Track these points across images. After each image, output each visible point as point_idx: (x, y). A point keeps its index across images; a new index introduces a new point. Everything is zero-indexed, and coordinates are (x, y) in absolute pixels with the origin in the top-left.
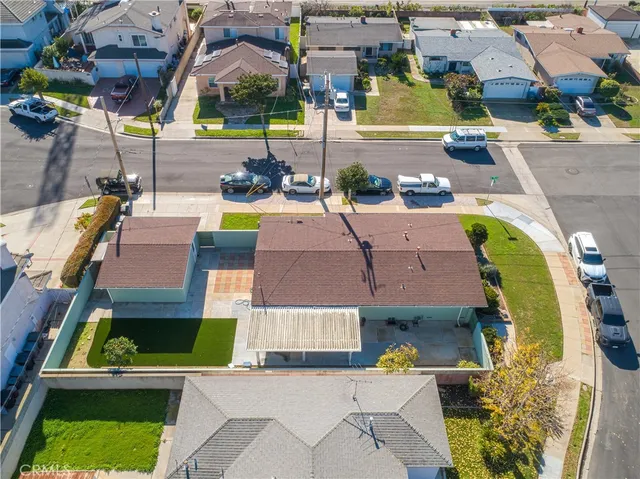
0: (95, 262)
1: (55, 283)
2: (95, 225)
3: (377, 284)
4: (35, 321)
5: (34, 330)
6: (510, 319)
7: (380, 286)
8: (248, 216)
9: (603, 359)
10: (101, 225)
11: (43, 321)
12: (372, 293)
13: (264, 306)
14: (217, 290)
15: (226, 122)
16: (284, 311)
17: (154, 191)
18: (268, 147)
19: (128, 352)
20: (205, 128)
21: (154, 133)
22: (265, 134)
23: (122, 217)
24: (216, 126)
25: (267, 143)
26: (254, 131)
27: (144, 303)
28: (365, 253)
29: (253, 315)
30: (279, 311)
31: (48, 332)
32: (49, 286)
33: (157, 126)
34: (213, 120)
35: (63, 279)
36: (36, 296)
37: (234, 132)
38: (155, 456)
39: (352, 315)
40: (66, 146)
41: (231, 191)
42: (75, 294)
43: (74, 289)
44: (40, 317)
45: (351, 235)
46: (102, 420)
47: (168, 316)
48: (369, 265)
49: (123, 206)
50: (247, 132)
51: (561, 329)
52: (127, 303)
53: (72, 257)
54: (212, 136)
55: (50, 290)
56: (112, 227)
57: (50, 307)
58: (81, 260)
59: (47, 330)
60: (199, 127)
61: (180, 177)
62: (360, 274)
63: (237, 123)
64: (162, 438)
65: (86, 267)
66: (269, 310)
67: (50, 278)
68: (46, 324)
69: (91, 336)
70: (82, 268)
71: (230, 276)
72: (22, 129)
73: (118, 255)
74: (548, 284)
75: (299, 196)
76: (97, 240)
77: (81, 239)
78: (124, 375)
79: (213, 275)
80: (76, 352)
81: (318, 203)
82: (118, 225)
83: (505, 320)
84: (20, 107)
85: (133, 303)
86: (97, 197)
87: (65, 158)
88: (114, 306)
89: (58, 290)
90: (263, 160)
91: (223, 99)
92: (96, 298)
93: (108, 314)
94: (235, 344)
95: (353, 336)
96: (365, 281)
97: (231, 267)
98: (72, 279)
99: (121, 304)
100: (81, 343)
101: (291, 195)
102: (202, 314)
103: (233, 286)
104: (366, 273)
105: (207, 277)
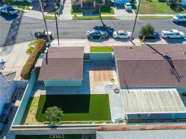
0: (36, 67)
1: (18, 78)
2: (36, 51)
4: (8, 97)
5: (8, 103)
7: (181, 77)
8: (102, 48)
10: (39, 50)
11: (13, 97)
12: (179, 80)
13: (127, 88)
14: (95, 80)
15: (84, 14)
16: (138, 90)
17: (58, 39)
18: (103, 22)
19: (59, 115)
20: (76, 16)
21: (56, 18)
22: (100, 17)
23: (47, 48)
24: (80, 15)
25: (102, 21)
26: (96, 17)
27: (61, 87)
28: (168, 61)
30: (136, 91)
31: (15, 103)
32: (15, 79)
33: (57, 16)
34: (79, 13)
35: (21, 76)
36: (8, 85)
37: (88, 17)
39: (175, 93)
40: (18, 22)
41: (92, 38)
42: (28, 83)
43: (27, 81)
44: (11, 95)
45: (158, 53)
47: (74, 93)
48: (172, 66)
49: (47, 44)
50: (93, 17)
52: (53, 87)
53: (25, 65)
54: (80, 19)
55: (15, 81)
56: (43, 52)
57: (16, 90)
58: (30, 66)
59: (14, 102)
60: (73, 16)
61: (69, 33)
63: (88, 14)
65: (32, 70)
66: (130, 90)
67: (15, 75)
68: (14, 99)
69: (37, 104)
70: (31, 71)
71: (99, 73)
72: (4, 17)
73: (47, 63)
75: (121, 40)
76: (37, 57)
77: (29, 57)
78: (57, 128)
79: (91, 73)
81: (130, 42)
82: (46, 51)
84: (3, 9)
85: (56, 87)
86: (35, 41)
87: (17, 27)
88: (47, 89)
89: (19, 81)
90: (101, 27)
91: (82, 6)
92: (38, 85)
93: (44, 92)
94: (111, 108)
96: (173, 74)
97: (99, 69)
98: (26, 76)
99: (50, 87)
100: (31, 108)
101: (118, 39)
102: (90, 92)
103: (102, 78)
104: (172, 70)
105: (89, 74)
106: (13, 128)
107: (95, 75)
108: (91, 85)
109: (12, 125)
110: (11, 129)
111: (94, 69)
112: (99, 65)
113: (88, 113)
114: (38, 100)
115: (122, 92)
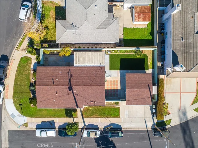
0: (155, 86)
3: (68, 74)
6: (31, 70)
7: (67, 73)
9: (10, 58)
11: (164, 68)
12: (70, 70)
13: (101, 67)
14: (117, 81)
17: (147, 130)
28: (71, 85)
29: (104, 63)
38: (124, 31)
39: (76, 63)
45: (75, 94)
46: (138, 40)
48: (70, 81)
51: (18, 68)
59: (162, 65)
62: (73, 77)
64: (123, 35)
66: (100, 65)
69: (149, 64)
71: (114, 87)
74: (16, 85)
80: (152, 59)
83: (33, 70)
93: (147, 72)
95: (76, 56)
96: (72, 75)
97: (114, 90)
100: (151, 62)
102: (120, 72)
103: (112, 82)
104: (71, 77)
105: (121, 86)
106: (156, 48)
107: (117, 85)
108: (119, 77)
109: (157, 49)
110: (156, 47)
111: (117, 90)
112: (114, 95)
113: (121, 59)
114: (149, 67)
115: (104, 64)
